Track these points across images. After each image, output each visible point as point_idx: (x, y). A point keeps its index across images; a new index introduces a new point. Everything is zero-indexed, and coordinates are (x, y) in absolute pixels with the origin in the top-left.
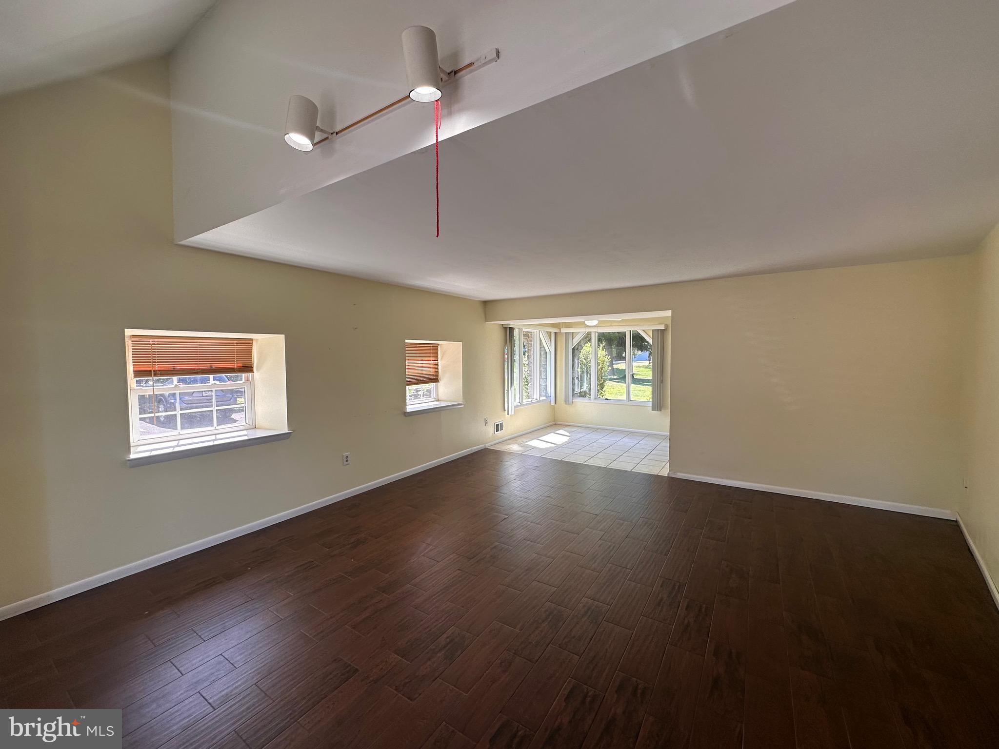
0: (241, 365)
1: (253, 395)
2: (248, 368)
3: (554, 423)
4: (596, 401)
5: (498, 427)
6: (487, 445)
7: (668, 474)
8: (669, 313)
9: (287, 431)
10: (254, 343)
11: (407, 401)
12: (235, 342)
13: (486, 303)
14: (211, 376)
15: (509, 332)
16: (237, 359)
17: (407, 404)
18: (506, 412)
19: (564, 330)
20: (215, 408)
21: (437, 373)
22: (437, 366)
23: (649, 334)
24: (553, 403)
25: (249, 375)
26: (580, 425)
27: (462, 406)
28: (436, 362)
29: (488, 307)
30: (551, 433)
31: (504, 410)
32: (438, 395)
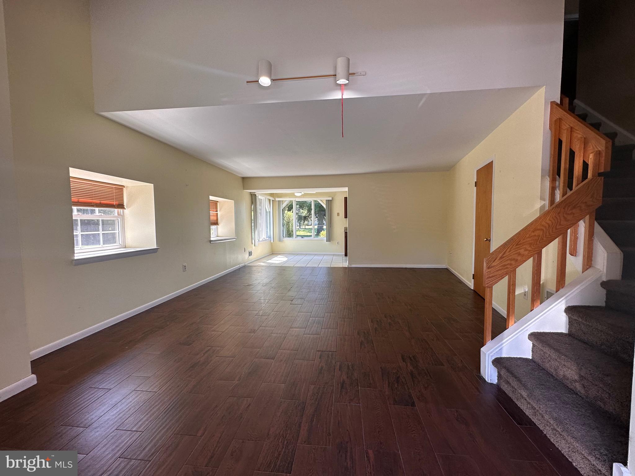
0: (117, 203)
1: (124, 224)
2: (121, 206)
3: (271, 253)
4: (296, 239)
5: (250, 254)
6: (246, 263)
7: (348, 266)
8: (346, 189)
9: (156, 248)
10: (124, 189)
11: (211, 235)
12: (114, 187)
13: (244, 179)
14: (97, 209)
15: (253, 197)
16: (115, 198)
17: (211, 237)
18: (253, 245)
19: (277, 199)
20: (101, 232)
21: (217, 219)
22: (217, 215)
23: (323, 202)
24: (272, 241)
25: (121, 210)
26: (287, 253)
27: (235, 240)
28: (216, 212)
29: (246, 181)
30: (274, 257)
31: (252, 244)
32: (217, 233)
